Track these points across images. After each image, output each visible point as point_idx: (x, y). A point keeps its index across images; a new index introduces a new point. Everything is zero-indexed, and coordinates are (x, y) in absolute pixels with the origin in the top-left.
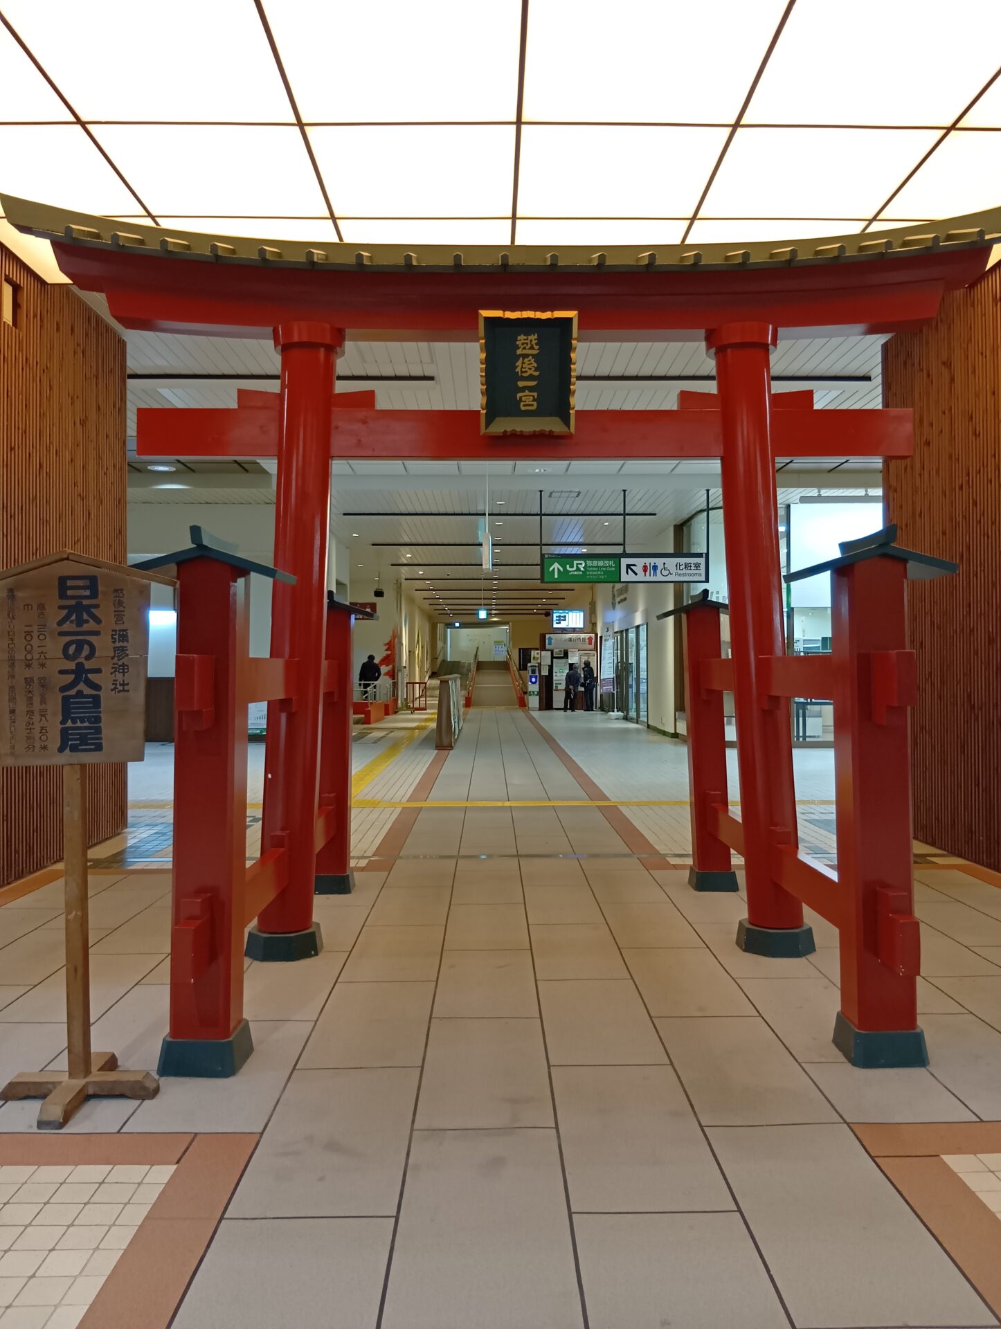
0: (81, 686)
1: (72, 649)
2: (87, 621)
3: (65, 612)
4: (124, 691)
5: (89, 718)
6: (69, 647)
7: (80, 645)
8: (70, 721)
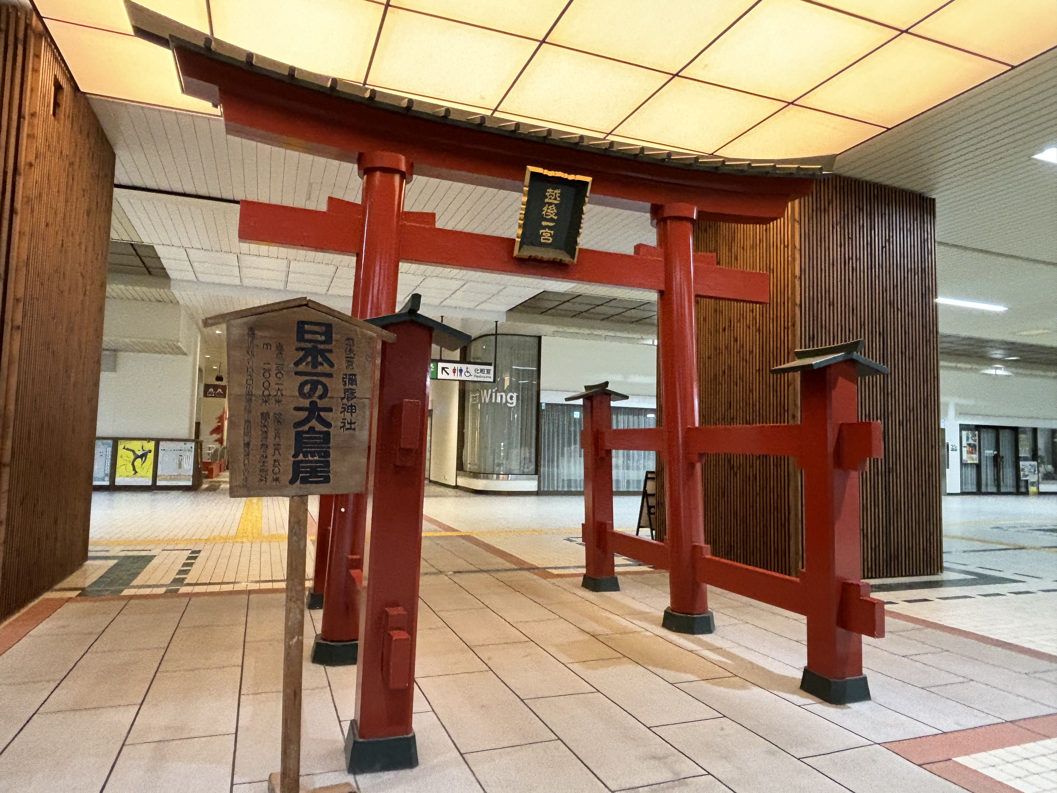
0: (314, 423)
1: (307, 388)
2: (321, 364)
3: (301, 354)
4: (350, 429)
5: (319, 452)
6: (304, 387)
7: (315, 385)
8: (301, 455)
